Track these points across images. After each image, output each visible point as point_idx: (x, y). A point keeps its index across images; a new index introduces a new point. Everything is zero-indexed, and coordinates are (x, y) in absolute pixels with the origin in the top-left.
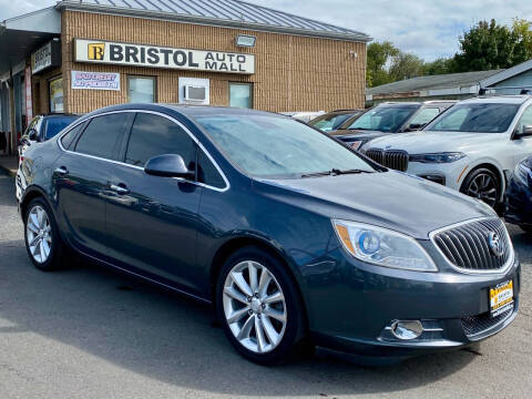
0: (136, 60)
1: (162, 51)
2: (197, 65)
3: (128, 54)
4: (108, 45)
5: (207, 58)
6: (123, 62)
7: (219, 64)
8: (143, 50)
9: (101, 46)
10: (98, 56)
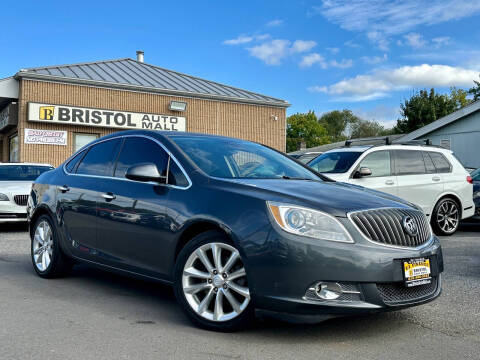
0: (81, 120)
1: (104, 113)
2: (135, 125)
3: (74, 116)
4: (57, 108)
5: (144, 119)
6: (70, 122)
7: (154, 124)
8: (87, 112)
9: (52, 109)
10: (49, 117)
